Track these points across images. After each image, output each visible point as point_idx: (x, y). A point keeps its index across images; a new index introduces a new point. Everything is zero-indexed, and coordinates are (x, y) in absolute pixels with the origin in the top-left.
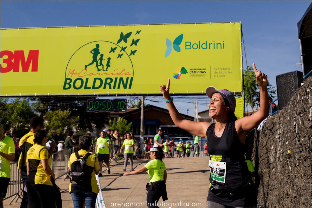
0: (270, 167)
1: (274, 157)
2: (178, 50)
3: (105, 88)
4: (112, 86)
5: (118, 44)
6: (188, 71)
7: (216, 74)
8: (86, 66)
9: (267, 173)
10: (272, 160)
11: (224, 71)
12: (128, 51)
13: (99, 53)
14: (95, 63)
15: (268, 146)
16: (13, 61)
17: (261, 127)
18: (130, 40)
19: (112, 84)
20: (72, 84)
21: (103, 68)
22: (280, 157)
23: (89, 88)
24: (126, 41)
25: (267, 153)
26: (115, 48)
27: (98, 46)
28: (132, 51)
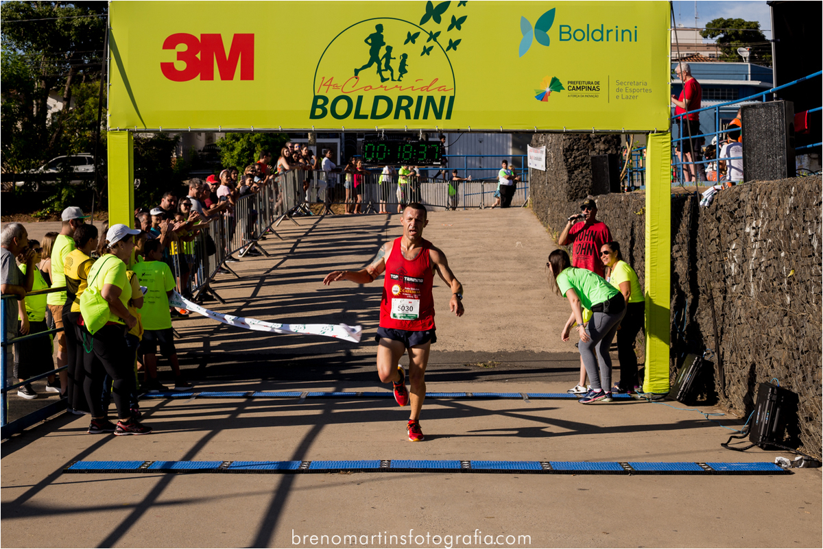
0: (725, 281)
1: (739, 267)
2: (545, 41)
3: (396, 117)
4: (412, 114)
5: (421, 26)
6: (565, 85)
7: (619, 94)
8: (357, 71)
9: (718, 290)
10: (734, 269)
11: (636, 87)
12: (444, 40)
13: (384, 44)
14: (375, 65)
15: (723, 242)
16: (198, 56)
17: (707, 202)
18: (446, 17)
19: (412, 109)
20: (328, 107)
21: (392, 75)
22: (757, 269)
23: (365, 117)
24: (438, 20)
25: (718, 252)
26: (417, 35)
27: (380, 28)
28: (451, 41)
